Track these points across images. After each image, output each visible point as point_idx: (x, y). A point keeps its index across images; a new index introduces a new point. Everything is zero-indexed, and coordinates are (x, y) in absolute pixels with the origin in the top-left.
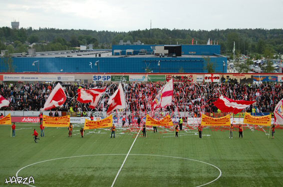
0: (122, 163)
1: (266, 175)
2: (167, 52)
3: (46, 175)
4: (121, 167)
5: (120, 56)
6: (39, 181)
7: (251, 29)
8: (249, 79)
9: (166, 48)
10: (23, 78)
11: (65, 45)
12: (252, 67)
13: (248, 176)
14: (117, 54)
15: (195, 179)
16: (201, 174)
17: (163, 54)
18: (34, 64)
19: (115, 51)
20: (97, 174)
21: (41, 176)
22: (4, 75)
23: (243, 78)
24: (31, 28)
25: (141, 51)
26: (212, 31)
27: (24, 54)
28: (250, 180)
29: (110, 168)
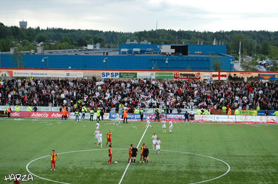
1: (274, 170)
2: (173, 51)
5: (127, 55)
6: (49, 174)
7: (255, 31)
8: (256, 77)
9: (172, 47)
10: (32, 74)
11: (73, 45)
12: (257, 67)
13: (256, 171)
14: (124, 53)
15: (203, 173)
16: (210, 169)
17: (170, 53)
18: (43, 60)
19: (122, 50)
20: (106, 168)
22: (14, 71)
23: (249, 76)
24: (39, 28)
25: (147, 50)
26: (217, 33)
27: (32, 51)
28: (259, 175)
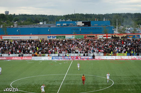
0: (63, 79)
1: (136, 83)
3: (26, 85)
4: (63, 80)
5: (60, 27)
6: (22, 88)
7: (124, 13)
8: (125, 37)
9: (83, 23)
10: (12, 37)
11: (32, 23)
13: (127, 84)
14: (58, 26)
15: (100, 86)
16: (103, 84)
17: (82, 26)
18: (17, 31)
19: (57, 24)
20: (51, 84)
21: (23, 85)
22: (3, 36)
23: (122, 36)
24: (15, 14)
25: (70, 24)
26: (105, 15)
27: (12, 26)
28: (128, 86)
29: (58, 81)
